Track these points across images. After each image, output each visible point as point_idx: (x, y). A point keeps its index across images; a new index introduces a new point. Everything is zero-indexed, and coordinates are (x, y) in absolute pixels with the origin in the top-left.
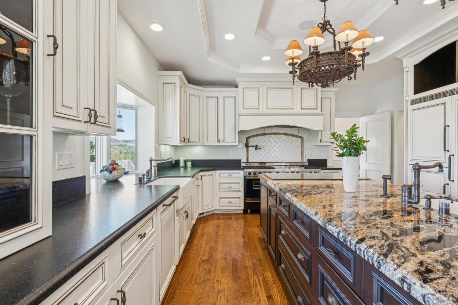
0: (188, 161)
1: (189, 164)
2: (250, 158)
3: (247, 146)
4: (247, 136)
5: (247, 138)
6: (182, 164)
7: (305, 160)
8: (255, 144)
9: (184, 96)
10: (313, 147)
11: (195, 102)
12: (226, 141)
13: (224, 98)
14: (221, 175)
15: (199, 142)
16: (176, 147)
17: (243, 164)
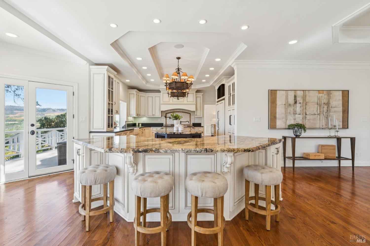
0: (140, 123)
1: (140, 125)
2: (167, 122)
3: (166, 117)
4: (166, 113)
5: (166, 114)
6: (137, 125)
7: (192, 123)
8: (169, 116)
9: (138, 97)
10: (195, 118)
11: (142, 99)
12: (156, 115)
13: (155, 97)
14: (153, 129)
15: (144, 116)
16: (134, 118)
17: (164, 125)
